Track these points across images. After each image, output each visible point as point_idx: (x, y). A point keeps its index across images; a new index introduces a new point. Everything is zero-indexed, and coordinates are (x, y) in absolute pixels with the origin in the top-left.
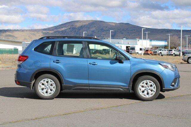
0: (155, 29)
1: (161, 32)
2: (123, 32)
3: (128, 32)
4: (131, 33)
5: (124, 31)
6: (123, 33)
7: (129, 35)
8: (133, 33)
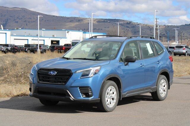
0: (62, 17)
1: (70, 21)
2: (18, 20)
3: (25, 21)
4: (29, 22)
5: (20, 19)
6: (17, 22)
7: (27, 24)
8: (32, 22)
